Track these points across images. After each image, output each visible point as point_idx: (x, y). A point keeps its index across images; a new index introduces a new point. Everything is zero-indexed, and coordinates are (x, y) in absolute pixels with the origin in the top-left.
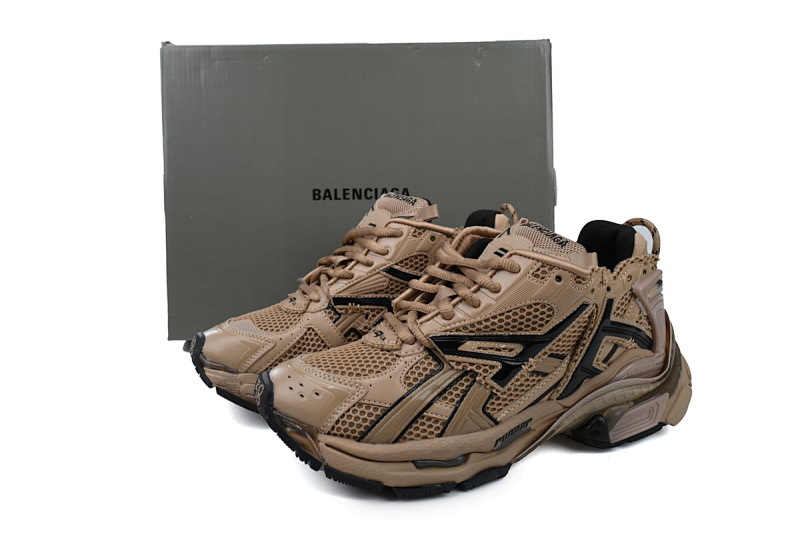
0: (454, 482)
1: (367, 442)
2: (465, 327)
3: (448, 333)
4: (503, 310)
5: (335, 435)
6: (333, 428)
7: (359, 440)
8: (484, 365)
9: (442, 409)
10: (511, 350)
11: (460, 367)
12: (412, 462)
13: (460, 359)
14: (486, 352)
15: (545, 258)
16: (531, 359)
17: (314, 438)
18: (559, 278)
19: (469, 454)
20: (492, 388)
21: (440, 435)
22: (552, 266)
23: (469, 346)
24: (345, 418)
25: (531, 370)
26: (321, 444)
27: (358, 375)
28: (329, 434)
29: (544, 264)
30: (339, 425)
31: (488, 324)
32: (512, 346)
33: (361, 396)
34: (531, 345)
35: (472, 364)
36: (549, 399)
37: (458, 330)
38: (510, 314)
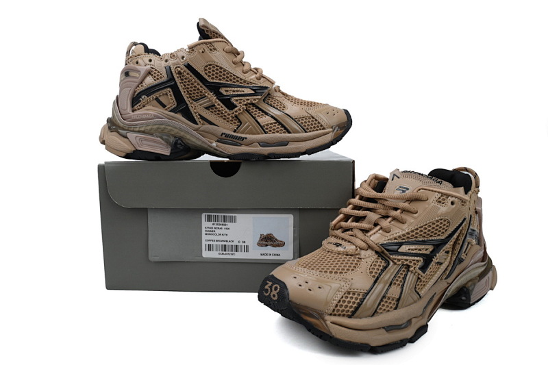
0: (407, 339)
1: (356, 318)
2: (400, 237)
3: (390, 241)
4: (422, 225)
5: (335, 315)
6: (334, 310)
7: (350, 317)
8: (414, 260)
9: (395, 291)
10: (427, 249)
11: (400, 263)
12: (384, 328)
13: (400, 257)
14: (414, 252)
15: (443, 191)
16: (437, 255)
17: (323, 319)
18: (452, 203)
19: (411, 319)
20: (419, 274)
21: (396, 309)
22: (448, 196)
23: (404, 249)
24: (341, 303)
25: (437, 261)
26: (328, 322)
27: (341, 273)
28: (331, 315)
29: (443, 194)
30: (338, 308)
31: (414, 233)
32: (427, 247)
33: (348, 286)
34: (438, 246)
35: (407, 260)
36: (441, 279)
37: (395, 239)
38: (426, 226)
